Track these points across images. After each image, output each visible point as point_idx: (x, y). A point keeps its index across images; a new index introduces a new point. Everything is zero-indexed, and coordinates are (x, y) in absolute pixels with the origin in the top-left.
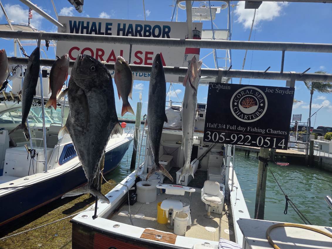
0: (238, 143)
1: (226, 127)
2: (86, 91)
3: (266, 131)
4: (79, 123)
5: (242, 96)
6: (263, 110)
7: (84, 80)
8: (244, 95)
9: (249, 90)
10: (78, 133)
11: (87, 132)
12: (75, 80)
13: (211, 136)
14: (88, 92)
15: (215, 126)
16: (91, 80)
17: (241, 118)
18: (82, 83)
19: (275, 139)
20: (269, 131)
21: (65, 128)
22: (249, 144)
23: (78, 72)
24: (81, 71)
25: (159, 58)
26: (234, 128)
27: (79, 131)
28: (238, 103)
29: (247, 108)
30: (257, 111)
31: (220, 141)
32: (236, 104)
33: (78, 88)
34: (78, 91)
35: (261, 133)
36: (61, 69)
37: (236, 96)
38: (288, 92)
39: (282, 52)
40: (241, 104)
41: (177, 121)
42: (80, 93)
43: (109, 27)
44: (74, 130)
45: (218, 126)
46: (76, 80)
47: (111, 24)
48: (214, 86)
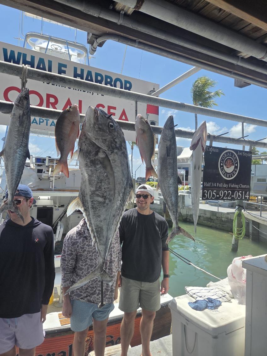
0: (224, 198)
1: (216, 184)
2: (108, 153)
3: (239, 186)
4: (100, 193)
5: (226, 158)
6: (237, 169)
7: (105, 140)
8: (227, 157)
9: (229, 152)
10: (98, 205)
11: (109, 203)
12: (94, 139)
13: (207, 194)
14: (111, 154)
15: (209, 185)
16: (112, 140)
17: (225, 176)
18: (104, 143)
19: (244, 192)
20: (241, 186)
21: (78, 201)
22: (230, 198)
23: (96, 129)
24: (99, 128)
25: (171, 119)
26: (221, 185)
27: (100, 202)
28: (223, 163)
29: (228, 168)
30: (234, 170)
31: (213, 198)
32: (222, 164)
33: (98, 149)
34: (99, 154)
35: (236, 188)
36: (73, 123)
37: (222, 158)
38: (249, 155)
39: (241, 123)
40: (225, 165)
41: (34, 180)
42: (101, 155)
43: (62, 69)
44: (92, 202)
45: (211, 184)
46: (96, 139)
47: (65, 66)
48: (208, 149)
